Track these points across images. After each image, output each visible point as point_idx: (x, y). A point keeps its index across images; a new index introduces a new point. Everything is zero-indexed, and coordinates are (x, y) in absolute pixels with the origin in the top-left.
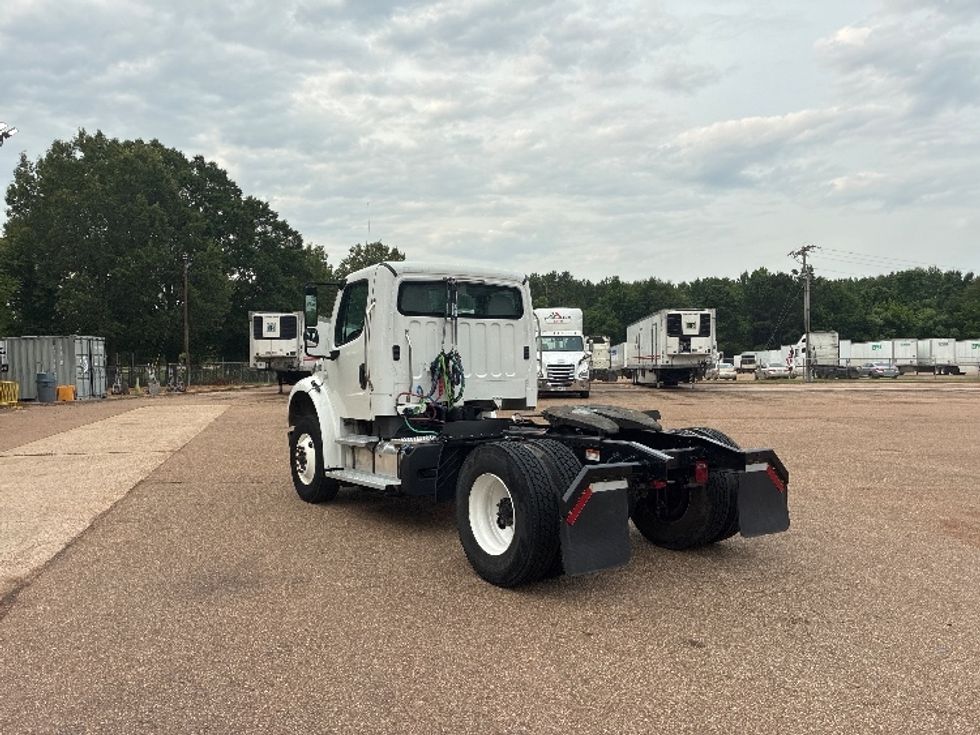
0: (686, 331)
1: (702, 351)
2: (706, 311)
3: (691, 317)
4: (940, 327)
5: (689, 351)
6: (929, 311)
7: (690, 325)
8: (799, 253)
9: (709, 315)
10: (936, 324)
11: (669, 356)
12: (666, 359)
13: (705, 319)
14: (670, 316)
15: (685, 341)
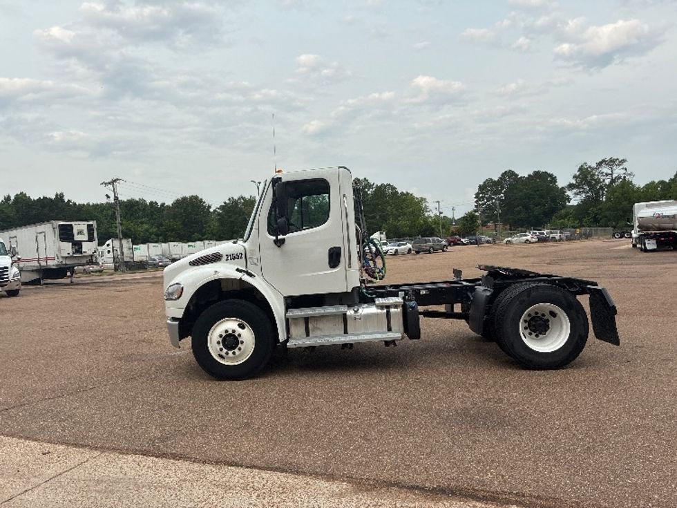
0: (77, 238)
1: (90, 253)
2: (91, 223)
3: (80, 227)
4: (153, 236)
5: (82, 253)
6: (146, 226)
7: (80, 232)
8: (109, 183)
9: (92, 225)
10: (151, 234)
11: (63, 257)
12: (61, 260)
13: (90, 228)
14: (60, 225)
15: (78, 245)
